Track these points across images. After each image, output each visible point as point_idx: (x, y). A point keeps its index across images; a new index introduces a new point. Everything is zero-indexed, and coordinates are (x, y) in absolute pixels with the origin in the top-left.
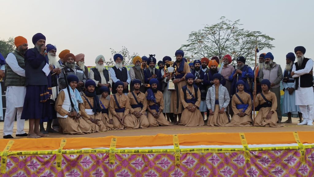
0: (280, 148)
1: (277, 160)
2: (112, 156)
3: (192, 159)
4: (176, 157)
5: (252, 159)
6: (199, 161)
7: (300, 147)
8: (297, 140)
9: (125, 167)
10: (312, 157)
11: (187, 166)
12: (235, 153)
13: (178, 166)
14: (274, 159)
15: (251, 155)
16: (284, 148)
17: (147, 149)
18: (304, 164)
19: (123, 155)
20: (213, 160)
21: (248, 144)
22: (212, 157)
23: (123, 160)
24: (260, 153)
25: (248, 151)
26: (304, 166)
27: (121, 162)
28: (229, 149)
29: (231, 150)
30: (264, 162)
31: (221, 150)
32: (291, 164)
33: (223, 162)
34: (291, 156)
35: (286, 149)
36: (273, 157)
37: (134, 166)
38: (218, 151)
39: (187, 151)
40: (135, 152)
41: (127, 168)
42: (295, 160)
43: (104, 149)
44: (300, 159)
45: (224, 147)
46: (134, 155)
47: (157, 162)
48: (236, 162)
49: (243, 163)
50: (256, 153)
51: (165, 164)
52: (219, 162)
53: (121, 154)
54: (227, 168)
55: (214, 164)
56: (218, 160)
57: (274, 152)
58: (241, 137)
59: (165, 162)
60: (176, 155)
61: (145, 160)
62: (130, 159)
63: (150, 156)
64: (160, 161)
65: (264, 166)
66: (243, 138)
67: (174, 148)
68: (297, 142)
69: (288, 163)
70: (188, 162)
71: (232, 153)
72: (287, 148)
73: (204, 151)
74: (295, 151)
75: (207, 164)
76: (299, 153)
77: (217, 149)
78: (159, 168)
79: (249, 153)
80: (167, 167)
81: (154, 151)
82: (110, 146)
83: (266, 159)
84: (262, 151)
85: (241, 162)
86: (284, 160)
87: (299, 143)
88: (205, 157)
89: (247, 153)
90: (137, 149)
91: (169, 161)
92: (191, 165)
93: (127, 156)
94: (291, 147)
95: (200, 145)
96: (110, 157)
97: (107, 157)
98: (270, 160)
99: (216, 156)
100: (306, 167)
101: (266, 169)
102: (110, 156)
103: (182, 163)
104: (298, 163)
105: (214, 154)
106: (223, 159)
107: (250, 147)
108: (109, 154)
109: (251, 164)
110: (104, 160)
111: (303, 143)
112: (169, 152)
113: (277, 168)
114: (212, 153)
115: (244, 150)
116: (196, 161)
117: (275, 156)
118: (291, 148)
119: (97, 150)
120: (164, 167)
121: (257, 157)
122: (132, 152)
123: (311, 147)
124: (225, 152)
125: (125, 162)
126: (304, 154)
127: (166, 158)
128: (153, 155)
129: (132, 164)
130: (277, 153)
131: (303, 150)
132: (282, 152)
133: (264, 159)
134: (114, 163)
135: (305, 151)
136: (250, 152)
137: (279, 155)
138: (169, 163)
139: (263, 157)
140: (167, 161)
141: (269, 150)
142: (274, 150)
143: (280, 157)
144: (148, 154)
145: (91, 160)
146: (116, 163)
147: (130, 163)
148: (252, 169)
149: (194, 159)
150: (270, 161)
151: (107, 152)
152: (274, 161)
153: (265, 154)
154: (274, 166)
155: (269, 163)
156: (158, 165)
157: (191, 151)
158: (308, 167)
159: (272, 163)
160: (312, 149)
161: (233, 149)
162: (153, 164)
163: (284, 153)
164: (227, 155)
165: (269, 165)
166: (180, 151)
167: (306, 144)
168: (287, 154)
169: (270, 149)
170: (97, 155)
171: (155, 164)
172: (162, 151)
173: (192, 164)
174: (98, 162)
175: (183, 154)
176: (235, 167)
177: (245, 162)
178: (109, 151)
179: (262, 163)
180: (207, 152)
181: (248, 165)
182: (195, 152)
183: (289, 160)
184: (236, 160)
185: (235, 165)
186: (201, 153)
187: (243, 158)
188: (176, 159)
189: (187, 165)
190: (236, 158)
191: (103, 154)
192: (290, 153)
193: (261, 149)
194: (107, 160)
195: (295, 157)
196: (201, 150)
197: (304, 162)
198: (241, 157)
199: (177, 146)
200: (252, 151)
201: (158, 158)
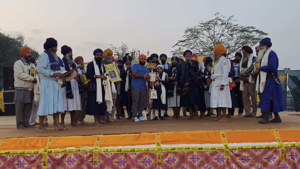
0: (260, 147)
1: (257, 159)
2: (96, 155)
3: (173, 158)
4: (157, 155)
5: (232, 158)
6: (180, 159)
7: (280, 146)
8: (277, 139)
9: (109, 166)
10: (292, 156)
11: (168, 165)
12: (215, 152)
13: (159, 164)
14: (254, 158)
15: (231, 153)
16: (264, 147)
17: (129, 148)
18: (283, 162)
19: (106, 154)
20: (194, 158)
21: (229, 142)
22: (193, 156)
23: (106, 158)
24: (240, 152)
25: (228, 150)
26: (284, 165)
27: (105, 161)
28: (209, 148)
29: (212, 149)
30: (244, 160)
31: (202, 149)
32: (271, 162)
33: (204, 160)
34: (270, 155)
35: (266, 148)
36: (252, 155)
37: (117, 164)
38: (199, 150)
39: (168, 150)
40: (118, 151)
41: (110, 167)
42: (275, 158)
43: (88, 149)
44: (280, 157)
45: (205, 146)
46: (117, 154)
47: (139, 161)
48: (216, 161)
49: (223, 161)
50: (237, 152)
51: (147, 163)
52: (199, 160)
53: (104, 153)
54: (207, 166)
55: (194, 163)
56: (199, 159)
57: (254, 150)
58: (222, 136)
59: (147, 161)
60: (158, 154)
61: (128, 159)
62: (113, 158)
63: (133, 155)
64: (142, 160)
65: (244, 165)
66: (224, 137)
67: (155, 147)
68: (277, 140)
69: (268, 161)
70: (169, 161)
71: (213, 152)
72: (267, 146)
73: (185, 150)
74: (275, 149)
75: (188, 163)
76: (279, 151)
77: (197, 148)
78: (141, 166)
79: (229, 151)
80: (149, 165)
81: (136, 150)
82: (94, 145)
83: (245, 157)
84: (242, 150)
85: (221, 160)
86: (264, 159)
87: (280, 141)
88: (185, 155)
89: (227, 152)
90: (120, 147)
91: (151, 160)
92: (172, 164)
93: (110, 155)
94: (270, 145)
95: (182, 144)
96: (94, 157)
97: (91, 156)
98: (250, 158)
99: (196, 155)
100: (286, 165)
101: (246, 167)
102: (93, 155)
103: (164, 161)
104: (277, 161)
105: (195, 153)
106: (204, 157)
107: (231, 145)
108: (92, 153)
109: (231, 162)
110: (88, 159)
111: (283, 142)
112: (151, 151)
113: (257, 166)
114: (192, 152)
115: (224, 149)
116: (177, 160)
117: (255, 154)
118: (271, 147)
119: (81, 149)
120: (146, 166)
121: (237, 155)
122: (114, 151)
123: (290, 146)
124: (206, 150)
125: (109, 161)
126: (284, 152)
127: (148, 157)
128: (135, 154)
129: (115, 162)
130: (257, 151)
131: (283, 148)
132: (262, 150)
133: (244, 158)
134: (98, 161)
135: (285, 149)
136: (231, 151)
137: (259, 153)
138: (151, 162)
139: (243, 156)
140: (149, 159)
141: (249, 149)
142: (254, 148)
143: (260, 156)
144: (130, 154)
145: (75, 159)
146: (99, 162)
147: (112, 162)
148: (233, 167)
149: (175, 158)
150: (250, 160)
151: (91, 152)
152: (254, 159)
153: (245, 152)
154: (254, 164)
155: (249, 161)
156: (140, 163)
157: (172, 150)
158: (288, 165)
159: (252, 161)
160: (292, 147)
161: (213, 148)
162: (135, 162)
163: (263, 151)
164: (208, 153)
165: (249, 163)
166: (162, 150)
167: (286, 143)
168: (267, 153)
169: (250, 147)
170: (81, 154)
171: (137, 162)
172: (144, 150)
173: (174, 162)
174: (82, 161)
175: (164, 153)
176: (215, 165)
177: (225, 161)
178: (93, 150)
179: (242, 162)
180: (187, 151)
181: (228, 163)
182: (176, 150)
183: (269, 158)
184: (216, 159)
185: (216, 164)
186: (182, 152)
187: (223, 156)
188: (157, 157)
189: (168, 163)
190: (216, 157)
191: (87, 153)
192: (270, 152)
193: (241, 148)
194: (91, 159)
195: (275, 156)
196: (182, 149)
197: (284, 161)
198: (222, 155)
199: (159, 145)
200: (232, 149)
201: (140, 156)
